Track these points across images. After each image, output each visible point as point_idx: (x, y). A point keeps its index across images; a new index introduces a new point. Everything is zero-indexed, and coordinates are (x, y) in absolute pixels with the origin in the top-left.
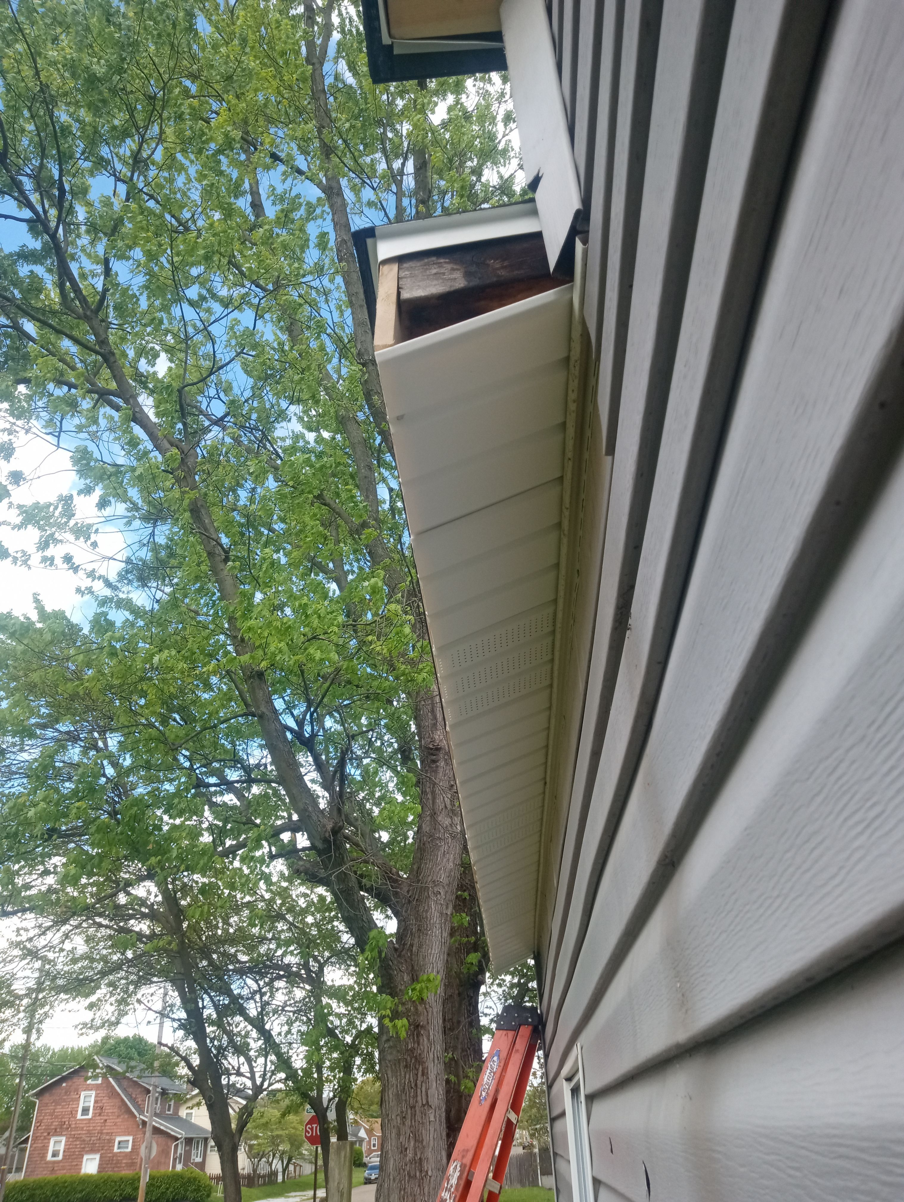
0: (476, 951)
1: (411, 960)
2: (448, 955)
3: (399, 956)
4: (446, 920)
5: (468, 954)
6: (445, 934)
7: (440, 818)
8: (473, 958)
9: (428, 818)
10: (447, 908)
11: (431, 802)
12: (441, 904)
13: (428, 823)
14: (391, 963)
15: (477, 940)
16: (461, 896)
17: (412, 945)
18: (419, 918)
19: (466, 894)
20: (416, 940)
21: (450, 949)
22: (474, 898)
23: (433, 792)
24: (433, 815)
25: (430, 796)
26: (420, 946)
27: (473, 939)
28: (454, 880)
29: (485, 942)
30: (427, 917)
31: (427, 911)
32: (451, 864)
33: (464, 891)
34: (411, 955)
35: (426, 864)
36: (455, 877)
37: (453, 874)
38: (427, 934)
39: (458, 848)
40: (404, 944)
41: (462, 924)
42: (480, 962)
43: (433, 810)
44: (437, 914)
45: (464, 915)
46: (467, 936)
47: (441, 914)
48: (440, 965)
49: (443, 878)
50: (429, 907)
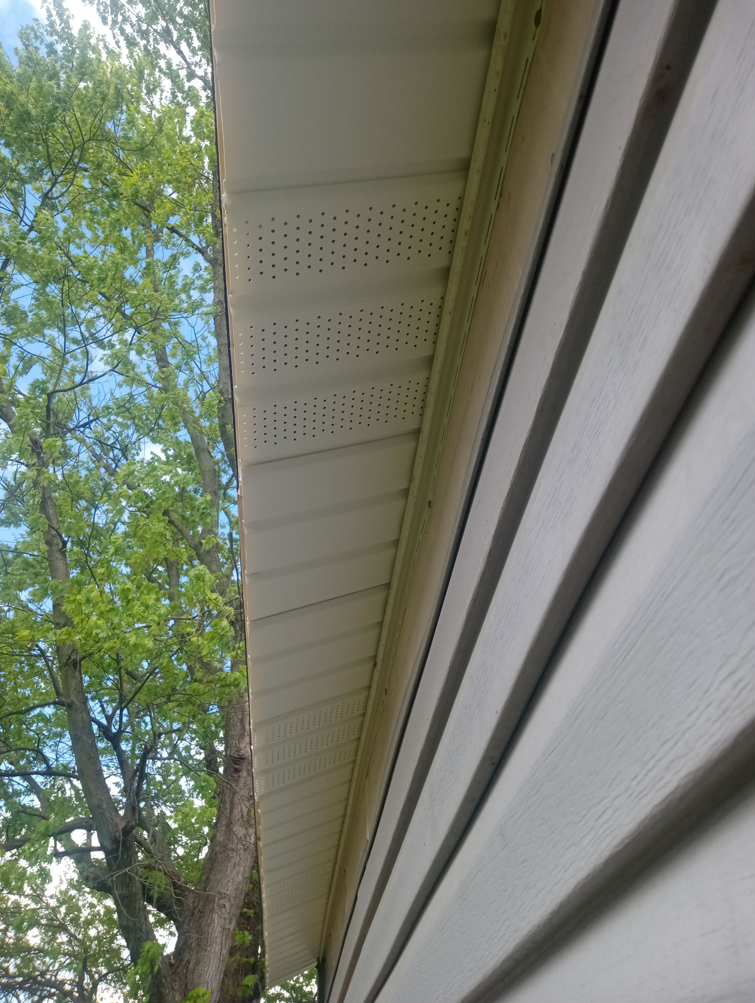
0: (254, 973)
1: (186, 978)
2: (226, 975)
3: (174, 973)
4: (228, 935)
5: (245, 976)
6: (225, 952)
7: (235, 829)
8: (250, 980)
9: (224, 828)
10: (230, 923)
11: (228, 811)
12: (225, 919)
13: (223, 833)
14: (164, 980)
15: (256, 961)
16: (246, 913)
17: (189, 962)
18: (200, 931)
19: (251, 912)
20: (194, 956)
21: (228, 967)
22: (259, 917)
23: (232, 802)
24: (229, 825)
25: (228, 806)
26: (197, 963)
27: (252, 960)
28: (240, 894)
29: (263, 963)
30: (208, 931)
31: (209, 925)
32: (240, 877)
33: (250, 909)
34: (187, 972)
35: (215, 874)
36: (242, 890)
37: (240, 887)
38: (206, 950)
39: (248, 862)
40: (181, 960)
41: (244, 942)
42: (256, 985)
43: (230, 820)
44: (218, 929)
45: (247, 933)
46: (247, 957)
47: (224, 929)
48: (215, 985)
49: (230, 890)
50: (212, 920)
